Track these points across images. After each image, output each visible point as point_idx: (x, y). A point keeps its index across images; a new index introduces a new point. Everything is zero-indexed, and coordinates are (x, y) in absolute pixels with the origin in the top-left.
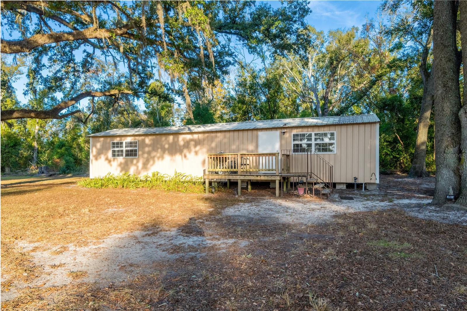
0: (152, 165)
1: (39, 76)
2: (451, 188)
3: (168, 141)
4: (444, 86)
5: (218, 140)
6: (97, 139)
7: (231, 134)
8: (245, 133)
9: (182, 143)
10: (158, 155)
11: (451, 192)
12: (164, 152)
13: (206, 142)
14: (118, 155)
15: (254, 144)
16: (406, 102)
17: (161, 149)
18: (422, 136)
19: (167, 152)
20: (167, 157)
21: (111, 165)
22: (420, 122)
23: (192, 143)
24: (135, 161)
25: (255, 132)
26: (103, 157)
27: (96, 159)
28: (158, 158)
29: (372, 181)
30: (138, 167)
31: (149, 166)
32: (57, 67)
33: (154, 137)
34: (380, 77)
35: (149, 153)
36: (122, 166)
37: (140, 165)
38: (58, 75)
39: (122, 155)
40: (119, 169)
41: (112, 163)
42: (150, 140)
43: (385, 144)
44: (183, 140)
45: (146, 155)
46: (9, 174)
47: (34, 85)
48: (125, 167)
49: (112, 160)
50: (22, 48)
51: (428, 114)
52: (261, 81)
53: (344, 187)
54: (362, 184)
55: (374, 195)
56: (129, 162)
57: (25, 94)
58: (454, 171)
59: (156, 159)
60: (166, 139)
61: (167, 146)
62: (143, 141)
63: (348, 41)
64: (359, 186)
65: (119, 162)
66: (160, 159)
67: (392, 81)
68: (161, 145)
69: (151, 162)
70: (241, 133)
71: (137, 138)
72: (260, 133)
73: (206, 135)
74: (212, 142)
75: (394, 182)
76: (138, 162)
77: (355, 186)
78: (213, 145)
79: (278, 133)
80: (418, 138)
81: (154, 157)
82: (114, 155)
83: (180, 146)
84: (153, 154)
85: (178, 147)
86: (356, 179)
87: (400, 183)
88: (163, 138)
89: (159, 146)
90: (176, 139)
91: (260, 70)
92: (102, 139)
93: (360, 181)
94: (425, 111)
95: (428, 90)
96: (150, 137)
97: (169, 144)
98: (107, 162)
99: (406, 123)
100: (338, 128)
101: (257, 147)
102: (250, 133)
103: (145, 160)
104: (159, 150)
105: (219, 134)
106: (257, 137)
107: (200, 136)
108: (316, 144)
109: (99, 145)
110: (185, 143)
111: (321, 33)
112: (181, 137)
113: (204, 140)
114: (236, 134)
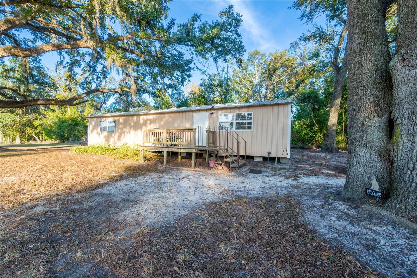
0: (123, 138)
1: (75, 80)
2: (374, 177)
3: (134, 121)
4: (363, 33)
5: (165, 119)
6: (93, 119)
7: (174, 115)
8: (184, 114)
9: (142, 122)
10: (127, 130)
11: (375, 186)
12: (131, 129)
13: (157, 121)
14: (104, 131)
15: (190, 123)
16: (322, 97)
17: (129, 126)
18: (333, 119)
19: (132, 128)
20: (132, 131)
21: (100, 137)
22: (331, 108)
23: (149, 122)
24: (113, 135)
25: (191, 113)
26: (95, 131)
27: (92, 133)
28: (127, 133)
29: (284, 156)
30: (115, 139)
31: (121, 138)
32: (87, 75)
33: (125, 117)
34: (303, 81)
35: (122, 129)
36: (106, 138)
37: (116, 137)
38: (87, 80)
39: (106, 131)
40: (104, 140)
41: (100, 135)
42: (122, 120)
43: (304, 126)
44: (143, 119)
45: (120, 131)
46: (71, 142)
47: (70, 86)
48: (108, 139)
49: (100, 133)
50: (31, 53)
51: (338, 101)
52: (216, 83)
53: (261, 160)
54: (275, 158)
55: (285, 169)
56: (110, 136)
57: (65, 91)
58: (379, 153)
59: (126, 133)
60: (132, 119)
61: (132, 124)
62: (119, 120)
63: (281, 58)
64: (272, 159)
65: (104, 136)
66: (128, 133)
67: (312, 84)
68: (129, 123)
69: (123, 135)
70: (181, 114)
71: (115, 118)
72: (195, 114)
73: (158, 116)
74: (161, 121)
75: (308, 156)
76: (115, 135)
77: (268, 159)
78: (162, 123)
79: (207, 113)
80: (330, 121)
81: (125, 132)
82: (101, 130)
83: (141, 124)
84: (124, 130)
85: (139, 125)
86: (269, 153)
87: (313, 157)
88: (131, 118)
89: (128, 124)
90: (138, 119)
91: (216, 75)
92: (95, 119)
93: (273, 155)
94: (336, 98)
95: (339, 81)
96: (123, 118)
97: (134, 123)
98: (98, 135)
99: (320, 111)
100: (255, 109)
101: (192, 124)
102: (187, 114)
103: (119, 134)
104: (128, 127)
105: (166, 115)
106: (192, 116)
107: (154, 116)
108: (237, 123)
109: (93, 123)
110: (144, 122)
111: (264, 55)
112: (142, 117)
113: (156, 119)
114: (178, 114)
